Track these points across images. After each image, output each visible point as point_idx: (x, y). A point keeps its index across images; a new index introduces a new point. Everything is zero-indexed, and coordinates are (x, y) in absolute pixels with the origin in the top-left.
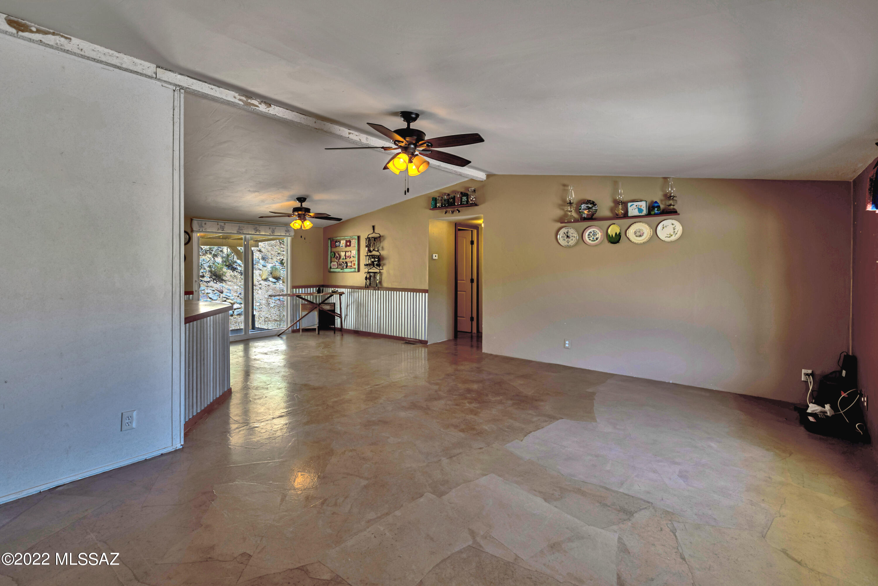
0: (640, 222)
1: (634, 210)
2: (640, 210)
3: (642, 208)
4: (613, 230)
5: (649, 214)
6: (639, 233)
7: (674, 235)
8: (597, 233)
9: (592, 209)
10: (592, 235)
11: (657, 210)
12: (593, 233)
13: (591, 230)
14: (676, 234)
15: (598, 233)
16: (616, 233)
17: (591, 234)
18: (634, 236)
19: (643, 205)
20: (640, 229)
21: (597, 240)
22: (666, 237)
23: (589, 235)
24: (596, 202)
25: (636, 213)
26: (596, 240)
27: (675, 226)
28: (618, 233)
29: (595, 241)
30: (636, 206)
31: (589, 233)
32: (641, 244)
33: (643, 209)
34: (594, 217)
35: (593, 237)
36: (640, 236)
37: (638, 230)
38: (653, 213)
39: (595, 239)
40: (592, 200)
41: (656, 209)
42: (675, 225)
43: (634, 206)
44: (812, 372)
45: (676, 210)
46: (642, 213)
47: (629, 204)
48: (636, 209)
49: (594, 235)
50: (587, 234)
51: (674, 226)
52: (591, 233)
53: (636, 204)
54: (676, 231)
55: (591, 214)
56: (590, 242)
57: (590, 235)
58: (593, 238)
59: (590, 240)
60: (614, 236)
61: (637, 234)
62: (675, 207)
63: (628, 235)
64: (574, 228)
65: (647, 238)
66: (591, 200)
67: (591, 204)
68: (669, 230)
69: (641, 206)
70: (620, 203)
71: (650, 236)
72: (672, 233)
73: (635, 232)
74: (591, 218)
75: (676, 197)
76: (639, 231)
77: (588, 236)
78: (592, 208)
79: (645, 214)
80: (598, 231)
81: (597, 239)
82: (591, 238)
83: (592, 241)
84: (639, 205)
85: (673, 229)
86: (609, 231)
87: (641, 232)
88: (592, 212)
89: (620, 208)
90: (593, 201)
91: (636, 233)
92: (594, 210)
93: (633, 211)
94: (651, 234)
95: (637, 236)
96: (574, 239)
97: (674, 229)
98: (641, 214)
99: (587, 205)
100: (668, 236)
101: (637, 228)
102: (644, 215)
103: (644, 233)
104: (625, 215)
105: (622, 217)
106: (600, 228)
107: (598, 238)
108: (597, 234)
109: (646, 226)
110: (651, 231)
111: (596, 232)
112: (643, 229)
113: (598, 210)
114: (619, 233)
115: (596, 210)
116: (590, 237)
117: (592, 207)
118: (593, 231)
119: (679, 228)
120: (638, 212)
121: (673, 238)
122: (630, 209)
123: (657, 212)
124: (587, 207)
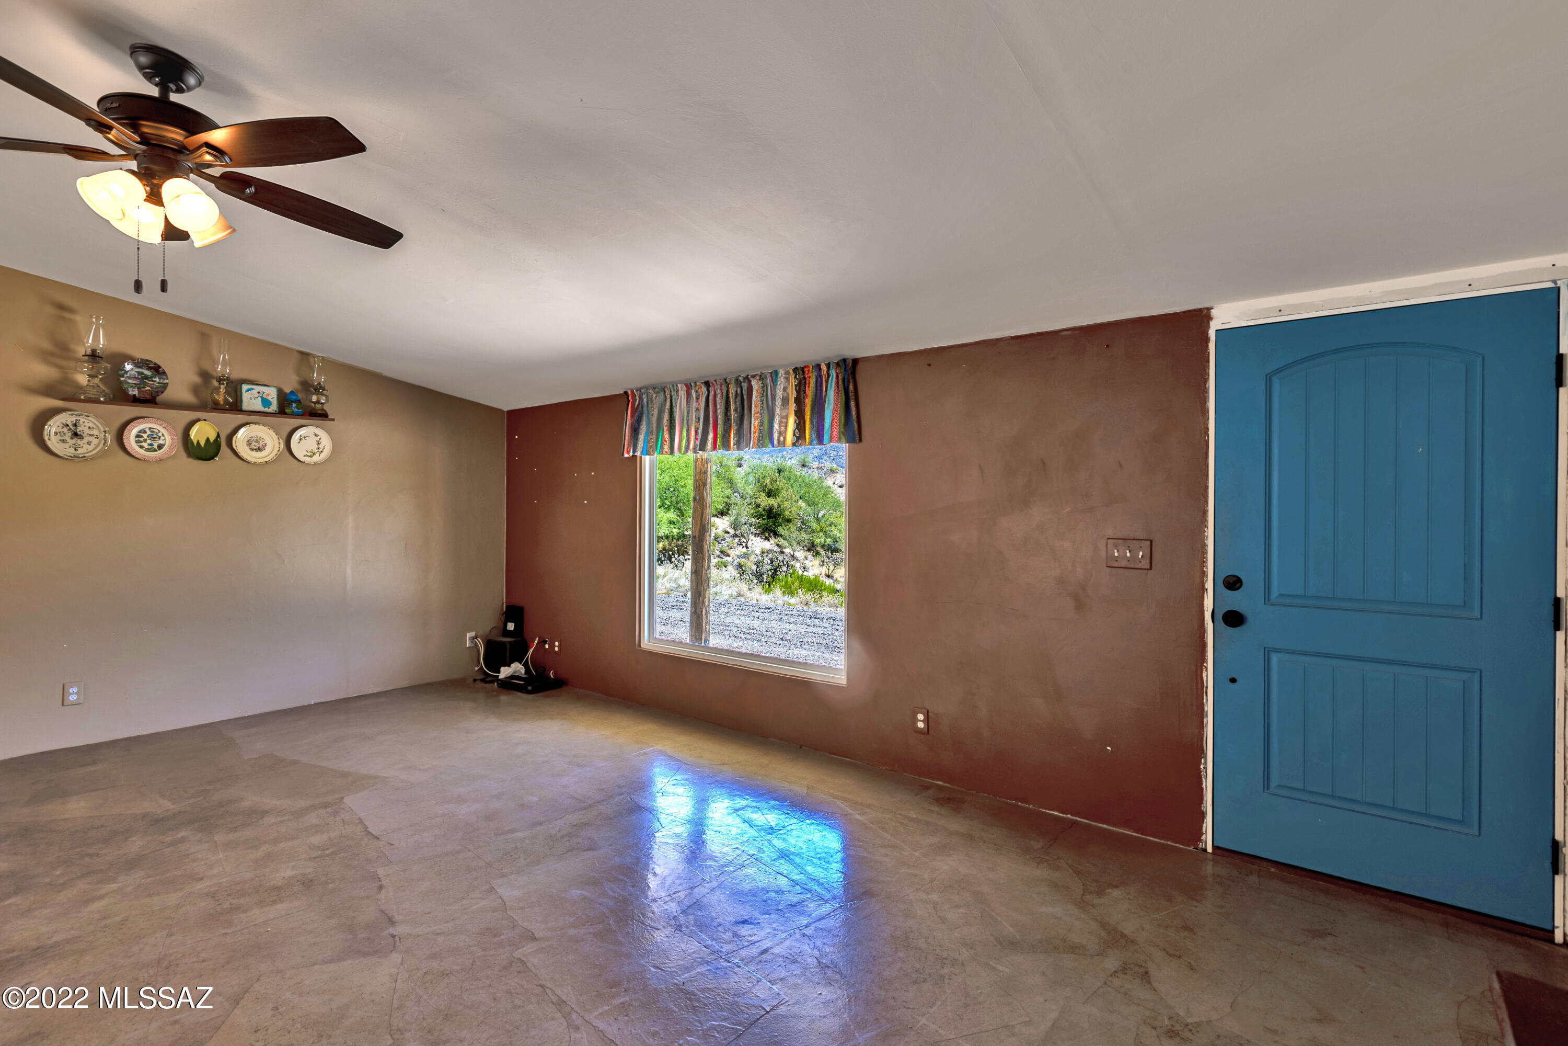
0: (258, 423)
1: (253, 399)
2: (266, 402)
3: (269, 398)
4: (202, 432)
5: (282, 412)
6: (256, 444)
7: (318, 453)
8: (160, 434)
9: (153, 381)
10: (148, 437)
11: (297, 407)
12: (149, 433)
13: (145, 426)
14: (322, 452)
15: (163, 435)
16: (208, 440)
17: (145, 436)
18: (247, 448)
19: (272, 394)
20: (259, 436)
21: (162, 450)
22: (305, 456)
23: (137, 436)
24: (165, 366)
25: (257, 406)
26: (159, 450)
27: (320, 439)
28: (212, 440)
29: (155, 450)
30: (259, 393)
31: (140, 432)
32: (261, 464)
33: (271, 400)
34: (160, 398)
35: (149, 442)
36: (259, 450)
37: (255, 439)
38: (289, 410)
39: (155, 446)
40: (154, 361)
41: (294, 405)
42: (319, 437)
43: (254, 392)
44: (476, 633)
45: (327, 412)
46: (269, 408)
47: (245, 387)
48: (257, 398)
49: (151, 437)
50: (135, 431)
51: (317, 438)
52: (145, 432)
53: (258, 388)
54: (321, 446)
55: (149, 390)
56: (142, 451)
57: (142, 437)
58: (152, 445)
59: (141, 447)
60: (202, 444)
61: (252, 446)
62: (325, 407)
63: (236, 447)
64: (97, 416)
65: (273, 455)
66: (151, 361)
67: (149, 368)
68: (310, 444)
69: (268, 395)
70: (224, 380)
71: (279, 451)
72: (315, 451)
73: (248, 441)
74: (150, 400)
75: (327, 391)
76: (257, 440)
77: (137, 439)
78: (154, 379)
79: (276, 411)
80: (163, 431)
81: (160, 447)
82: (145, 445)
83: (148, 450)
84: (264, 393)
85: (316, 443)
86: (193, 433)
87: (261, 442)
88: (152, 388)
89: (221, 390)
90: (155, 364)
91: (250, 444)
92: (159, 383)
93: (251, 399)
94: (279, 448)
95: (252, 449)
96: (95, 441)
97: (318, 444)
98: (266, 410)
99: (139, 370)
100: (309, 454)
101: (254, 434)
102: (274, 412)
103: (266, 444)
104: (235, 407)
105: (228, 410)
106: (168, 423)
107: (164, 445)
108: (160, 437)
109: (271, 432)
110: (279, 443)
111: (157, 431)
112: (265, 438)
113: (169, 385)
114: (216, 440)
115: (165, 386)
116: (141, 442)
117: (152, 377)
118: (150, 428)
119: (326, 442)
120: (261, 404)
121: (317, 458)
122: (246, 397)
123: (296, 410)
124: (139, 373)
